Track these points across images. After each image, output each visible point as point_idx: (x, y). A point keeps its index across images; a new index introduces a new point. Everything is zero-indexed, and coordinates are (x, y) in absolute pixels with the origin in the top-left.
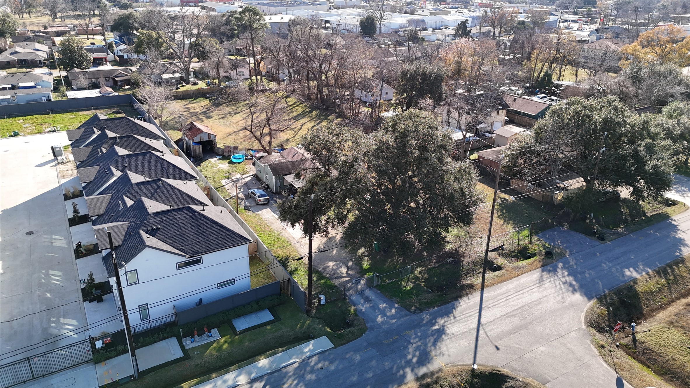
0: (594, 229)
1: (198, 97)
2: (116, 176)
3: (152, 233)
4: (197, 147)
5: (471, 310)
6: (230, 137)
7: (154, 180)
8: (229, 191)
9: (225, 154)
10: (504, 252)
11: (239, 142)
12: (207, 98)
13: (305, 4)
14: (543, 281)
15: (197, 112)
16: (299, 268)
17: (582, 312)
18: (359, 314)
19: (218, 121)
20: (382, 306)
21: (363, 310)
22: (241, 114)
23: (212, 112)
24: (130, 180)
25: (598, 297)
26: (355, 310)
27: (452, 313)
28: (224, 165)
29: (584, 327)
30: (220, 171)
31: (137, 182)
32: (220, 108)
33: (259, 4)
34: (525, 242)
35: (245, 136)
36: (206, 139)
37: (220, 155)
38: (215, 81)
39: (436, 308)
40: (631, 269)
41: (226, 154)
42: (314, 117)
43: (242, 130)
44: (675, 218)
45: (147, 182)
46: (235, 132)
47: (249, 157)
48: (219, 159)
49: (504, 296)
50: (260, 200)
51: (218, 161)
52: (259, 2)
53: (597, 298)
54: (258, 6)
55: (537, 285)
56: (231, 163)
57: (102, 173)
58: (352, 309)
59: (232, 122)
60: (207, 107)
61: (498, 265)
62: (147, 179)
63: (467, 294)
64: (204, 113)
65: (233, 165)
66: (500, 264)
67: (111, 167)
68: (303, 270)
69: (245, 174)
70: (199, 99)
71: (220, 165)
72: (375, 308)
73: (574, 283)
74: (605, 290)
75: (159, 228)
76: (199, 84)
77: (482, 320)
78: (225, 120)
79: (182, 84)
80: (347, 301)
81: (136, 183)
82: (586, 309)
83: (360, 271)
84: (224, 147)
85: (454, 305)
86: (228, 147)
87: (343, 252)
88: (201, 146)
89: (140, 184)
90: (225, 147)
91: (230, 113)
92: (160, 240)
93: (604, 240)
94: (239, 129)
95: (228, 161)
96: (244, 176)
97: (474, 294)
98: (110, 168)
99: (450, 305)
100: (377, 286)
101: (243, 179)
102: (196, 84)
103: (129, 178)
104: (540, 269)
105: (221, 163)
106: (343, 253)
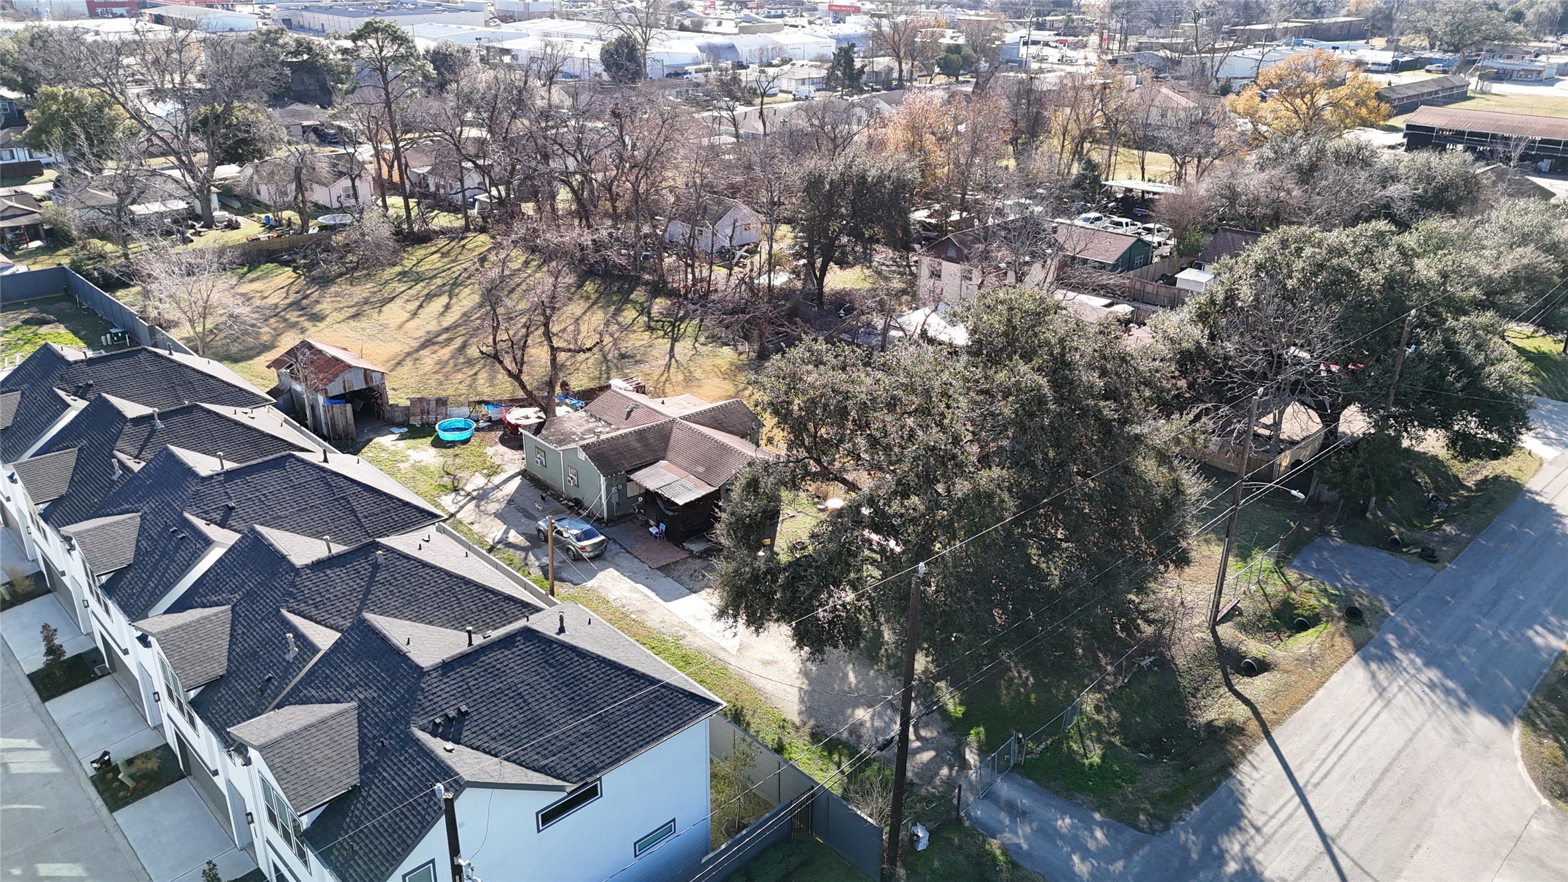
0: (1392, 533)
1: (260, 263)
2: (220, 545)
3: (451, 729)
4: (338, 408)
5: (1281, 801)
6: (399, 369)
7: (358, 550)
8: (475, 527)
9: (413, 421)
10: (1245, 620)
11: (433, 383)
12: (286, 264)
13: (427, 9)
14: (1384, 689)
15: (276, 305)
16: (786, 741)
17: (1515, 760)
18: (1021, 862)
19: (343, 325)
20: (1064, 823)
21: (1025, 847)
22: (399, 302)
23: (318, 302)
24: (284, 557)
25: (1520, 712)
26: (1005, 850)
27: (1243, 816)
28: (423, 453)
29: (1545, 802)
30: (420, 470)
31: (309, 561)
32: (333, 289)
33: (306, 8)
34: (1275, 586)
35: (442, 364)
36: (359, 385)
37: (400, 425)
38: (286, 214)
39: (1196, 809)
40: (1539, 629)
41: (416, 421)
42: (593, 297)
43: (423, 346)
44: (1535, 488)
45: (340, 556)
46: (409, 354)
47: (482, 424)
48: (403, 437)
49: (1328, 746)
50: (583, 548)
51: (402, 444)
52: (307, 4)
53: (1520, 717)
54: (305, 13)
55: (1380, 703)
56: (438, 443)
57: (160, 534)
58: (995, 845)
59: (384, 326)
60: (294, 288)
61: (1256, 660)
62: (337, 549)
63: (1243, 754)
64: (296, 305)
65: (450, 451)
66: (1259, 656)
67: (187, 515)
68: (801, 746)
69: (495, 473)
70: (263, 267)
71: (410, 452)
72: (1047, 832)
73: (1450, 684)
74: (1525, 692)
75: (466, 713)
76: (242, 225)
77: (1323, 825)
78: (363, 323)
79: (193, 227)
80: (967, 824)
81: (307, 566)
82: (1518, 753)
83: (946, 725)
84: (408, 403)
85: (1232, 791)
86: (421, 400)
87: (872, 673)
88: (349, 407)
89: (318, 566)
90: (413, 401)
91: (366, 301)
92: (477, 749)
93: (1437, 562)
94: (416, 344)
95: (430, 439)
96: (497, 480)
97: (1257, 749)
98: (186, 520)
99: (1222, 792)
100: (1017, 765)
101: (497, 487)
102: (233, 226)
103: (277, 551)
104: (1355, 659)
105: (415, 448)
106: (876, 678)
